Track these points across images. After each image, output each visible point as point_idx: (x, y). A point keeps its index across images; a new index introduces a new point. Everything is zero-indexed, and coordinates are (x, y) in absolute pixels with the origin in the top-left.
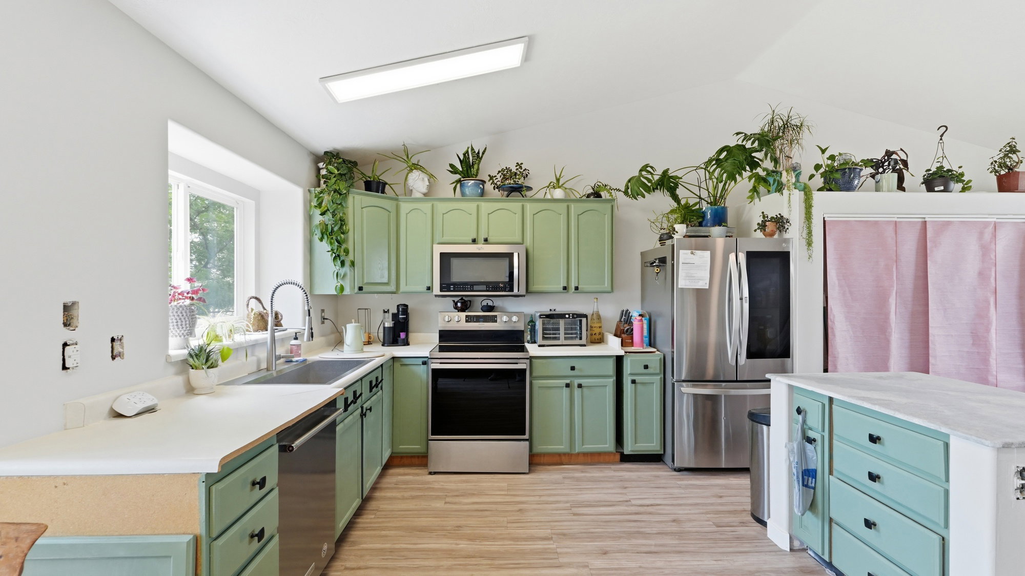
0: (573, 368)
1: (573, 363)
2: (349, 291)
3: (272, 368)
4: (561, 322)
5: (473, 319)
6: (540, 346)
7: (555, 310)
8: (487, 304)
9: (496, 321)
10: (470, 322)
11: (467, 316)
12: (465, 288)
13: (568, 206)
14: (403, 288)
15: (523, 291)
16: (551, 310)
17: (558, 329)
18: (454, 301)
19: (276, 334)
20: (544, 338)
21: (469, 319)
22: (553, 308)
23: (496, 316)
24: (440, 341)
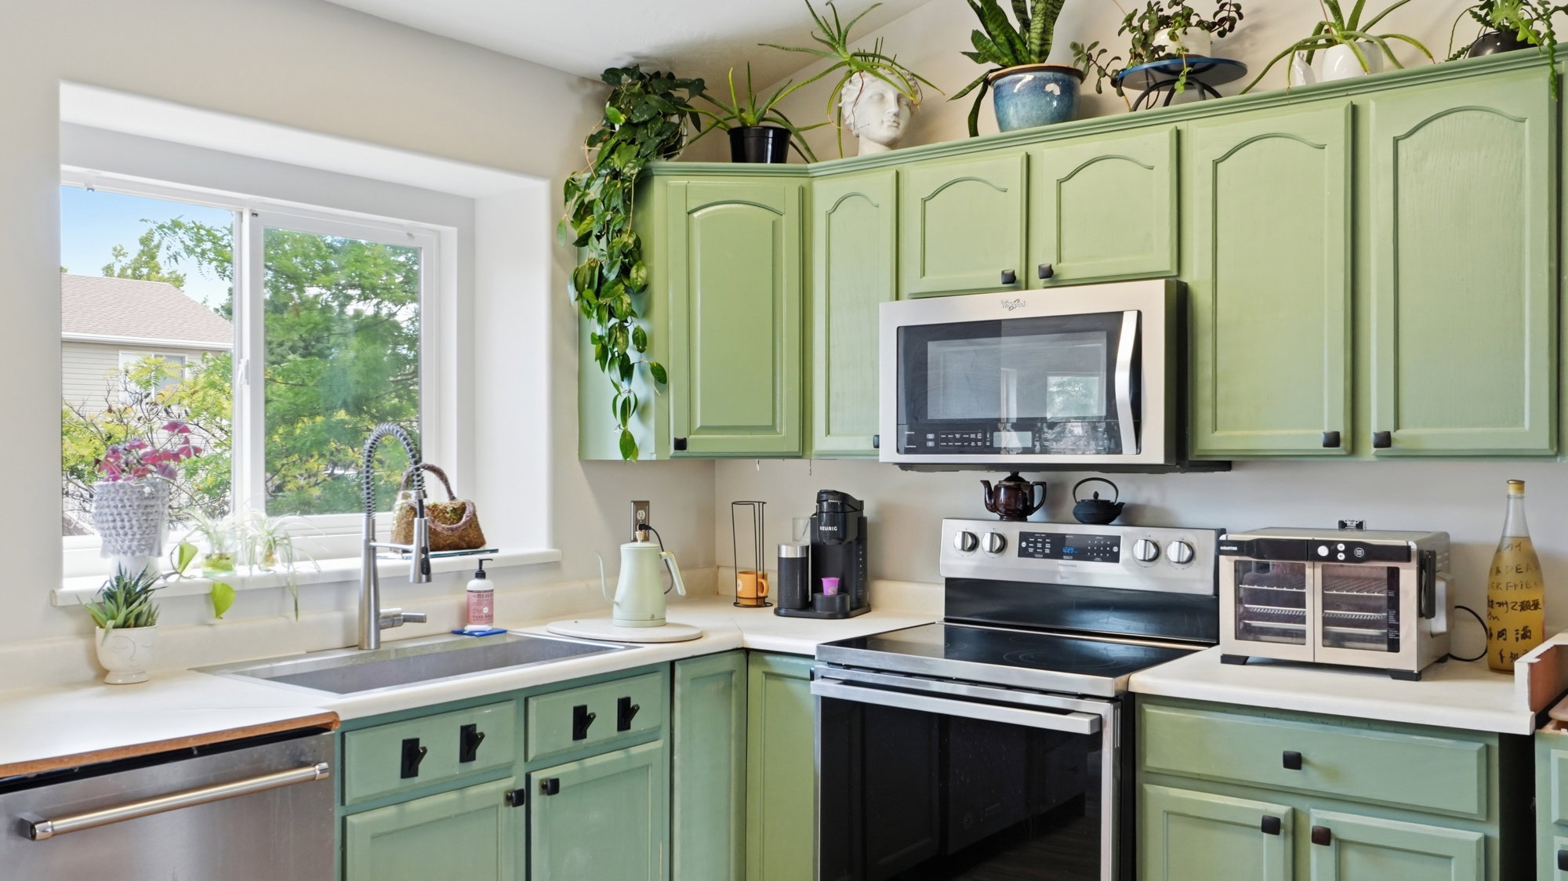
0: (1293, 761)
1: (1297, 737)
2: (653, 450)
3: (369, 645)
4: (1309, 571)
5: (1043, 548)
6: (1227, 659)
7: (1360, 526)
8: (1096, 495)
9: (1115, 558)
10: (1031, 555)
11: (1024, 536)
12: (970, 440)
13: (1354, 110)
14: (821, 442)
15: (1154, 450)
16: (1343, 525)
17: (1299, 601)
18: (987, 484)
19: (380, 563)
20: (1244, 632)
21: (1030, 546)
22: (1351, 518)
23: (1116, 540)
24: (946, 615)
